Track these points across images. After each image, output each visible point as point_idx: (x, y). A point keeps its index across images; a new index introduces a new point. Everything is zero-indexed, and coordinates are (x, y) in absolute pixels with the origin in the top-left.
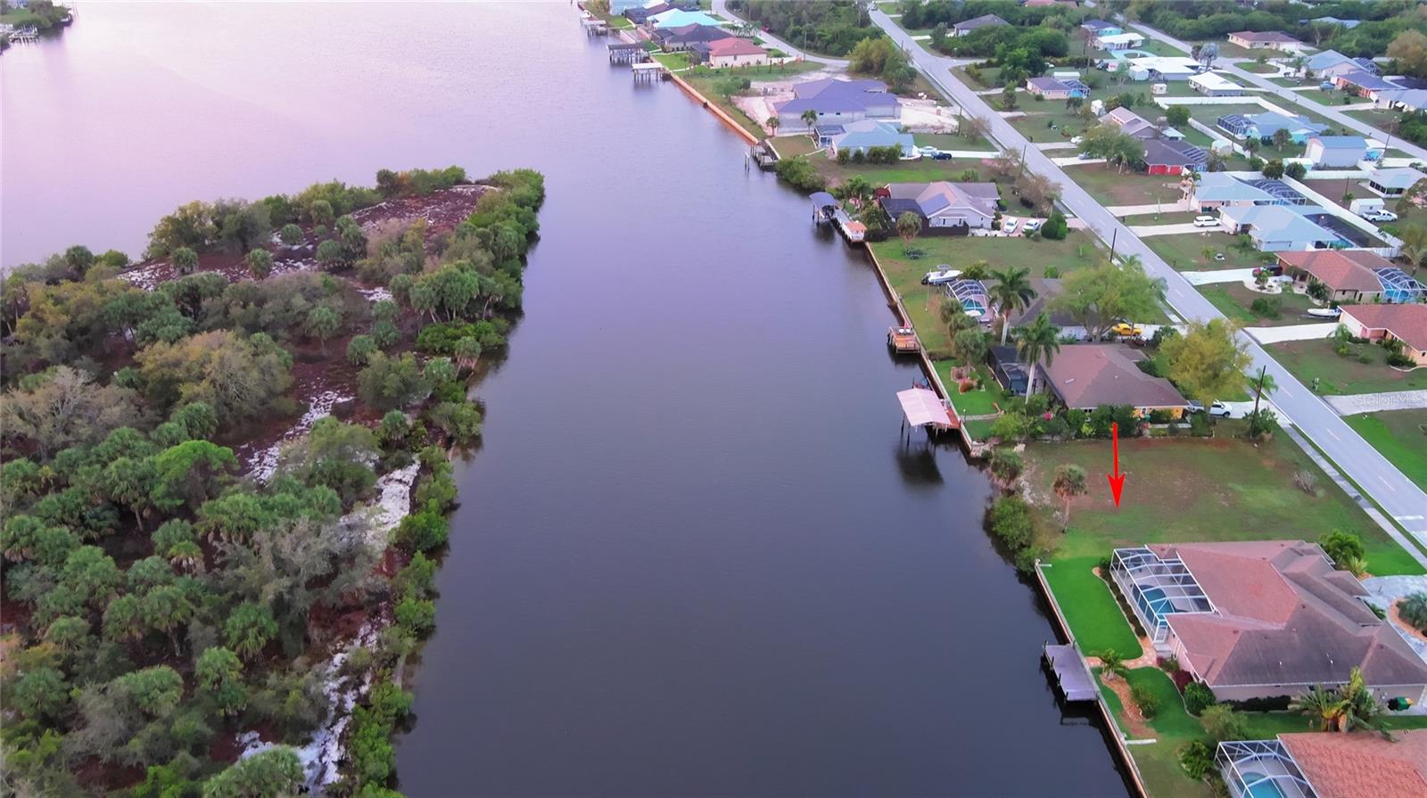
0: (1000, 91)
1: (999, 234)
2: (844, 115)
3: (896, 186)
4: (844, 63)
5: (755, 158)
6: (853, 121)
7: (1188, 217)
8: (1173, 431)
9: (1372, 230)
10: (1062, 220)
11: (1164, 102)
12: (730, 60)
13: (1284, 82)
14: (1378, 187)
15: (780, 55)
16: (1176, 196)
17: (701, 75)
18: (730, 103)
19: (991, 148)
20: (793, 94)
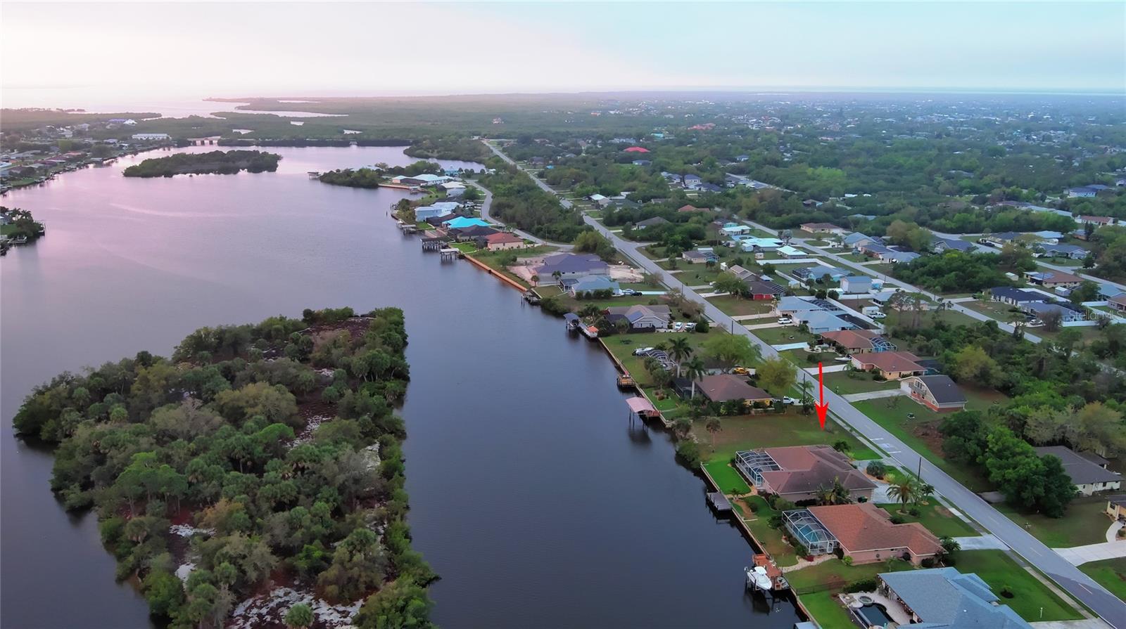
0: (667, 259)
1: (672, 331)
2: (577, 274)
3: (612, 308)
4: (572, 246)
5: (527, 299)
6: (582, 276)
7: (775, 319)
8: (766, 411)
9: (871, 321)
10: (705, 322)
11: (762, 263)
12: (501, 246)
13: (832, 251)
14: (877, 301)
15: (531, 243)
16: (769, 309)
17: (484, 255)
18: (506, 270)
19: (662, 289)
20: (543, 264)
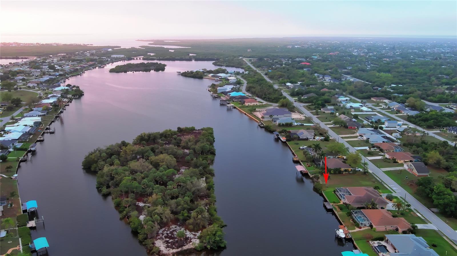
0: (315, 111)
1: (315, 140)
2: (279, 116)
3: (292, 130)
4: (277, 104)
5: (259, 125)
6: (281, 117)
7: (356, 137)
8: (349, 173)
9: (395, 139)
10: (328, 137)
11: (353, 113)
12: (250, 104)
13: (383, 109)
14: (399, 131)
15: (262, 103)
16: (354, 133)
17: (243, 107)
18: (251, 113)
19: (312, 123)
20: (266, 111)
